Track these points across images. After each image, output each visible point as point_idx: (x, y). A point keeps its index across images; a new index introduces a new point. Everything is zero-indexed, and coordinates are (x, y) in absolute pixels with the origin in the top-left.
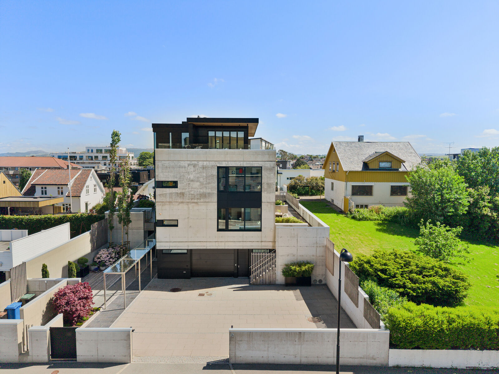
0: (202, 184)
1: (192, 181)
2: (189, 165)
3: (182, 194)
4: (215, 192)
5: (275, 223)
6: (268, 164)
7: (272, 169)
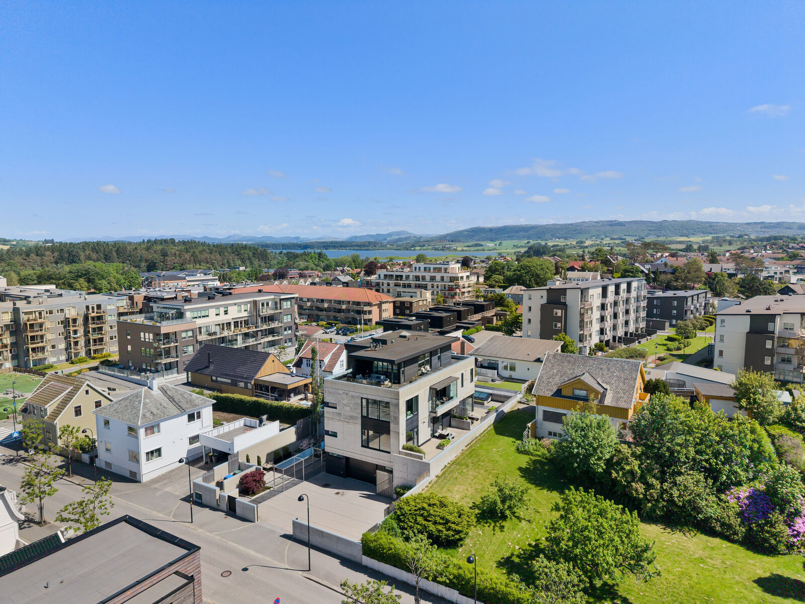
0: (351, 409)
1: (346, 405)
2: (343, 393)
3: (339, 414)
4: (360, 416)
5: (401, 450)
6: (394, 401)
7: (397, 405)
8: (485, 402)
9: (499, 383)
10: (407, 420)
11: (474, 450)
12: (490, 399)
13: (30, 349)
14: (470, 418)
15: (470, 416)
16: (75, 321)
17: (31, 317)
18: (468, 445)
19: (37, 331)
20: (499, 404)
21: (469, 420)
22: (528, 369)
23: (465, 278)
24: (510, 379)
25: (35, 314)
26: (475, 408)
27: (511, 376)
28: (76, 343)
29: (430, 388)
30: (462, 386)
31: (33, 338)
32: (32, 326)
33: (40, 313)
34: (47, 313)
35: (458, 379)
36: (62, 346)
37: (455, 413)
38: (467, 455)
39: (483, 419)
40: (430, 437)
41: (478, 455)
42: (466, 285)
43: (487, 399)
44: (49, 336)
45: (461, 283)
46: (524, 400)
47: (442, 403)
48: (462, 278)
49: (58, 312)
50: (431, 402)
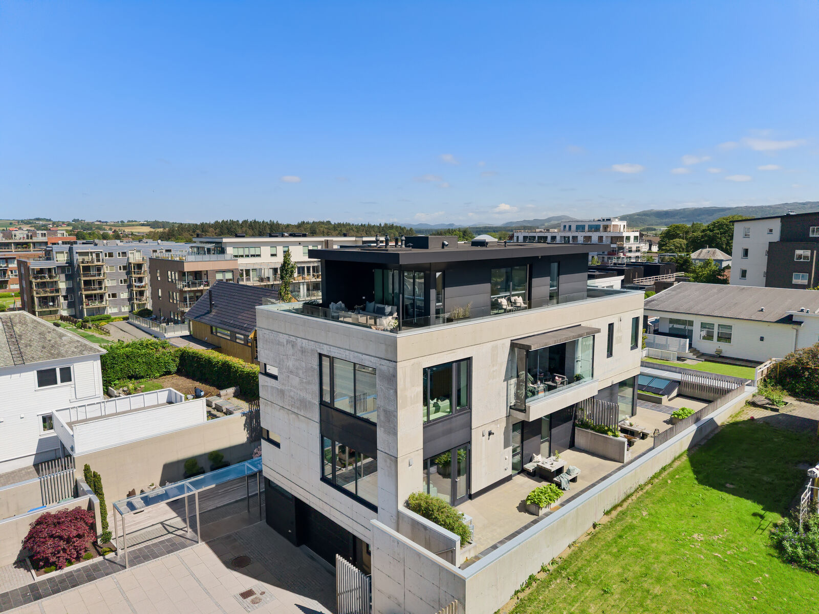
1: (291, 372)
2: (288, 342)
3: (282, 394)
4: (316, 402)
5: (402, 508)
6: (384, 366)
7: (392, 379)
8: (665, 399)
9: (692, 363)
10: (428, 425)
11: (631, 527)
12: (675, 393)
13: (84, 296)
14: (624, 431)
15: (627, 426)
16: (139, 266)
17: (86, 258)
18: (615, 508)
19: (95, 276)
20: (702, 405)
21: (622, 438)
22: (762, 339)
23: (632, 239)
24: (718, 358)
25: (92, 255)
26: (639, 409)
27: (721, 352)
28: (141, 293)
29: (513, 345)
30: (610, 353)
31: (87, 283)
32: (87, 269)
33: (98, 255)
34: (106, 256)
35: (598, 331)
36: (125, 295)
37: (585, 415)
38: (609, 545)
39: (661, 437)
40: (510, 472)
41: (644, 550)
42: (634, 249)
43: (667, 392)
44: (107, 283)
45: (626, 245)
46: (762, 400)
47: (550, 388)
48: (628, 238)
49: (119, 256)
50: (514, 381)
